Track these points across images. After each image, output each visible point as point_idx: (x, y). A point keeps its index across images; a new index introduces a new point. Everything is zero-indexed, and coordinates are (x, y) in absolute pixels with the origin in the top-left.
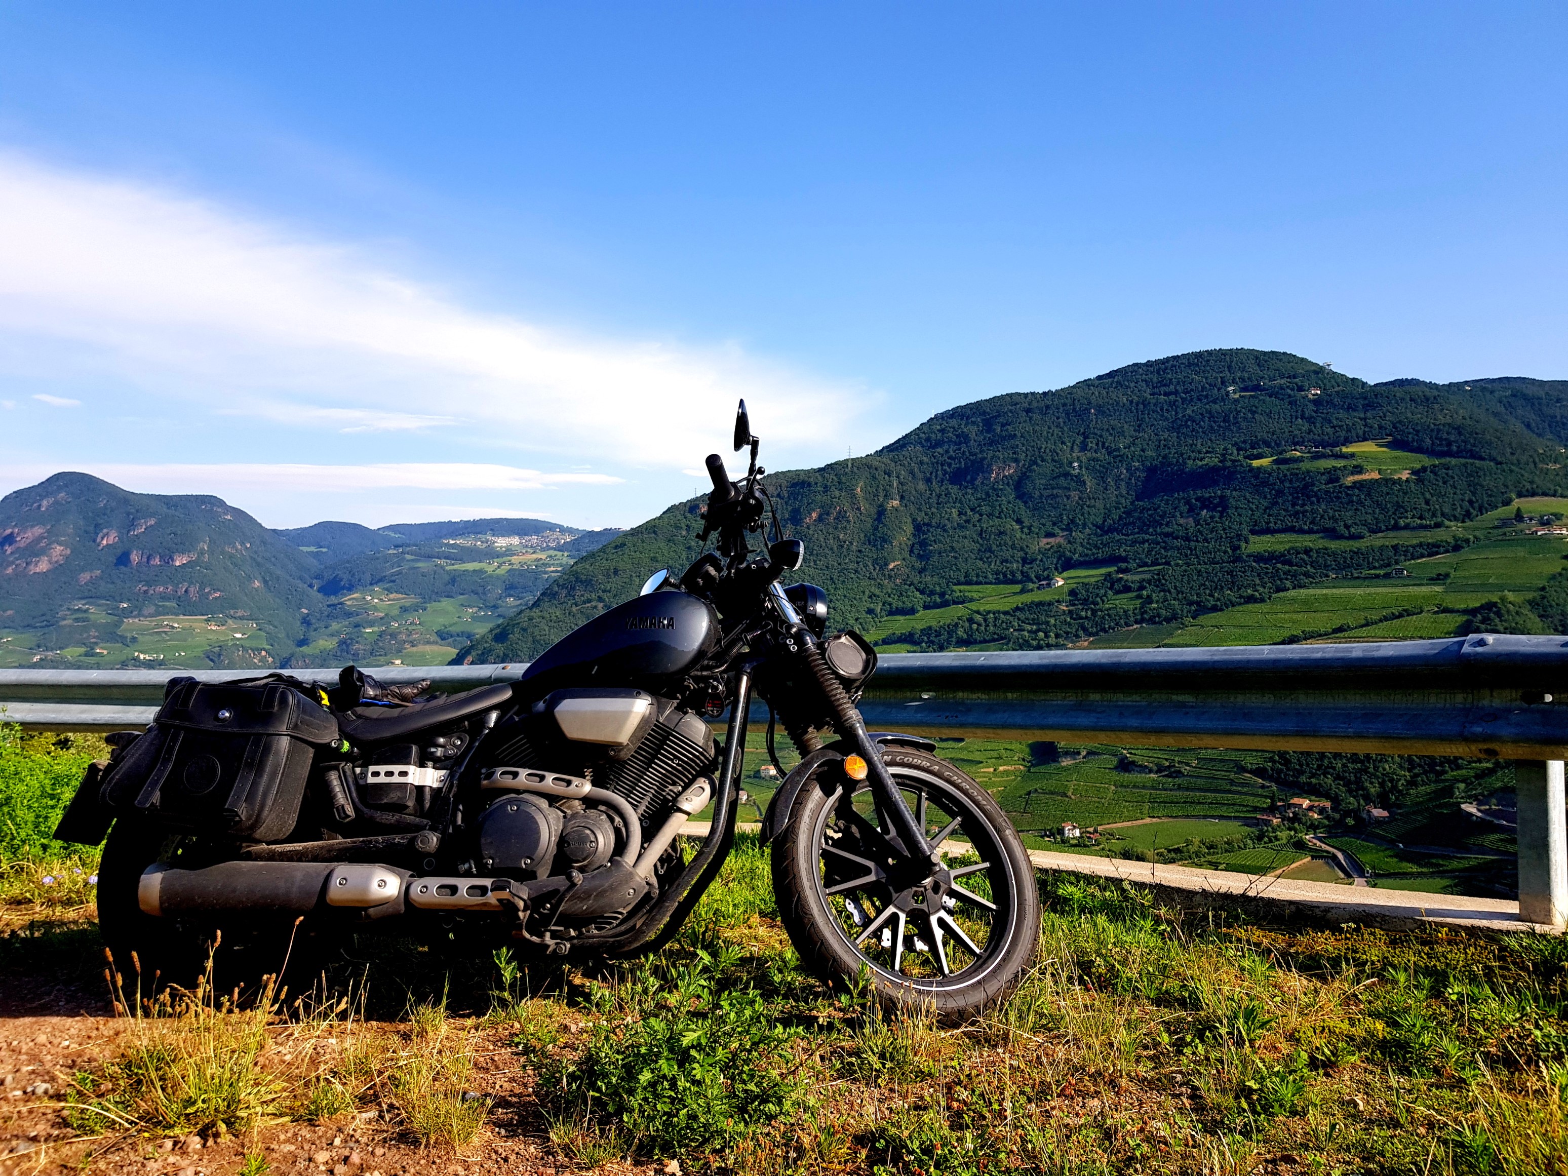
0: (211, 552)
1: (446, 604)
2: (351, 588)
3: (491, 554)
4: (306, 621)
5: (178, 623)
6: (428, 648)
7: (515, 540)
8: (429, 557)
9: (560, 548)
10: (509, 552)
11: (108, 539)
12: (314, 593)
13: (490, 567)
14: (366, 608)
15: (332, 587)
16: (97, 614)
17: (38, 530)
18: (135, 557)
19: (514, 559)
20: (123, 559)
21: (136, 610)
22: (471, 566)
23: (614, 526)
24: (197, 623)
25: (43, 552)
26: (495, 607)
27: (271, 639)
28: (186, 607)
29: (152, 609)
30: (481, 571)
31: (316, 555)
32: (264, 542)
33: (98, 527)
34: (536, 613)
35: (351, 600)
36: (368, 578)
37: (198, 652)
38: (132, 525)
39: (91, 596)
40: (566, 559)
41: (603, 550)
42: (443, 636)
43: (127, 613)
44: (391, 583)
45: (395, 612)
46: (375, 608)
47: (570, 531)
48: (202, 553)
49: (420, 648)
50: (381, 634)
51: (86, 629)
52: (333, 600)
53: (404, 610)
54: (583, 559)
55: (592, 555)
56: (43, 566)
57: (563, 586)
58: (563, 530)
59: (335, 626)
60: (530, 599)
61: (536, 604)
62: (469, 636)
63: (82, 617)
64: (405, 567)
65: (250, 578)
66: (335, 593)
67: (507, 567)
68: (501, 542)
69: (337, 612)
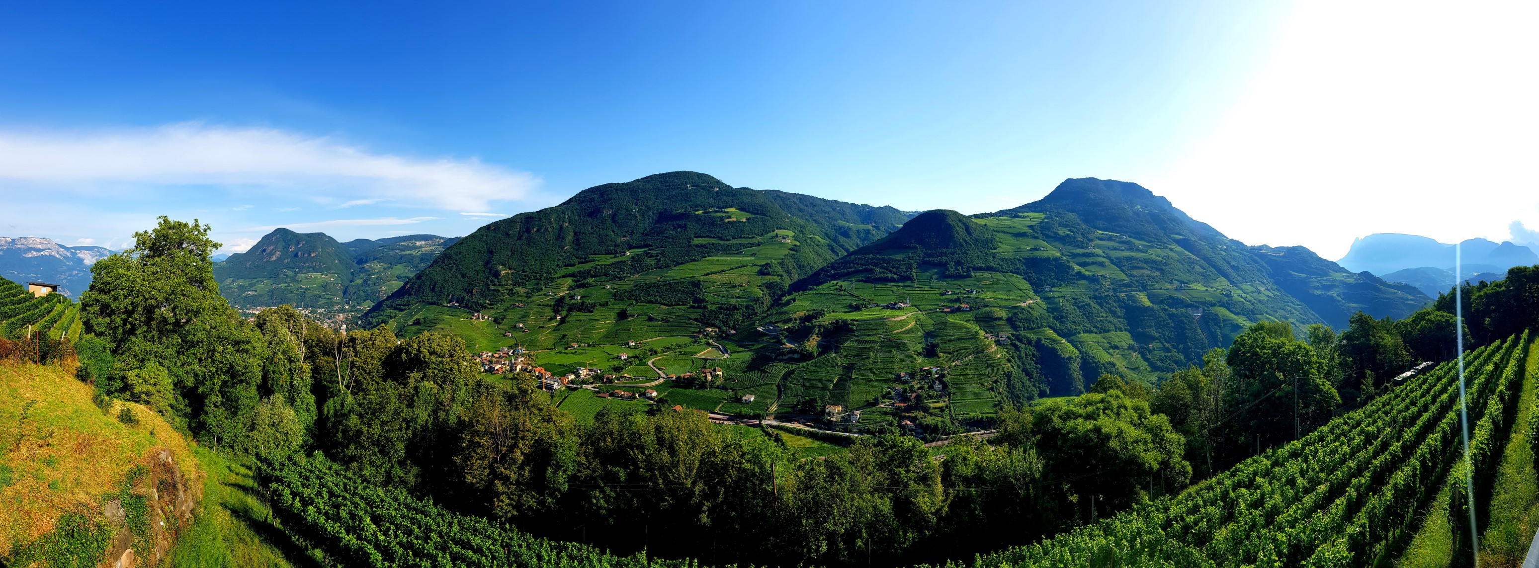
0: (322, 251)
1: (399, 266)
2: (366, 262)
3: (415, 248)
4: (352, 274)
5: (313, 275)
6: (394, 282)
7: (423, 242)
8: (393, 250)
9: (439, 245)
10: (421, 247)
11: (292, 249)
12: (354, 264)
13: (414, 253)
14: (372, 269)
15: (360, 262)
16: (290, 273)
17: (272, 247)
18: (300, 255)
19: (423, 249)
20: (296, 255)
21: (300, 272)
22: (407, 252)
23: (458, 235)
24: (318, 275)
25: (274, 254)
26: (417, 267)
27: (342, 280)
28: (316, 270)
29: (305, 271)
30: (411, 254)
31: (355, 251)
32: (338, 247)
33: (289, 245)
34: (431, 269)
35: (367, 266)
36: (372, 258)
37: (320, 285)
38: (298, 244)
39: (288, 268)
40: (441, 249)
41: (455, 245)
42: (399, 278)
43: (298, 273)
44: (380, 259)
45: (382, 270)
46: (375, 269)
47: (443, 238)
48: (319, 252)
49: (391, 282)
50: (377, 278)
51: (287, 278)
52: (361, 266)
53: (385, 269)
54: (447, 249)
55: (451, 247)
56: (274, 258)
57: (440, 259)
58: (441, 238)
59: (362, 275)
60: (429, 264)
61: (431, 266)
62: (408, 278)
63: (285, 274)
64: (385, 254)
65: (334, 260)
66: (361, 264)
67: (420, 252)
68: (418, 243)
69: (362, 270)
